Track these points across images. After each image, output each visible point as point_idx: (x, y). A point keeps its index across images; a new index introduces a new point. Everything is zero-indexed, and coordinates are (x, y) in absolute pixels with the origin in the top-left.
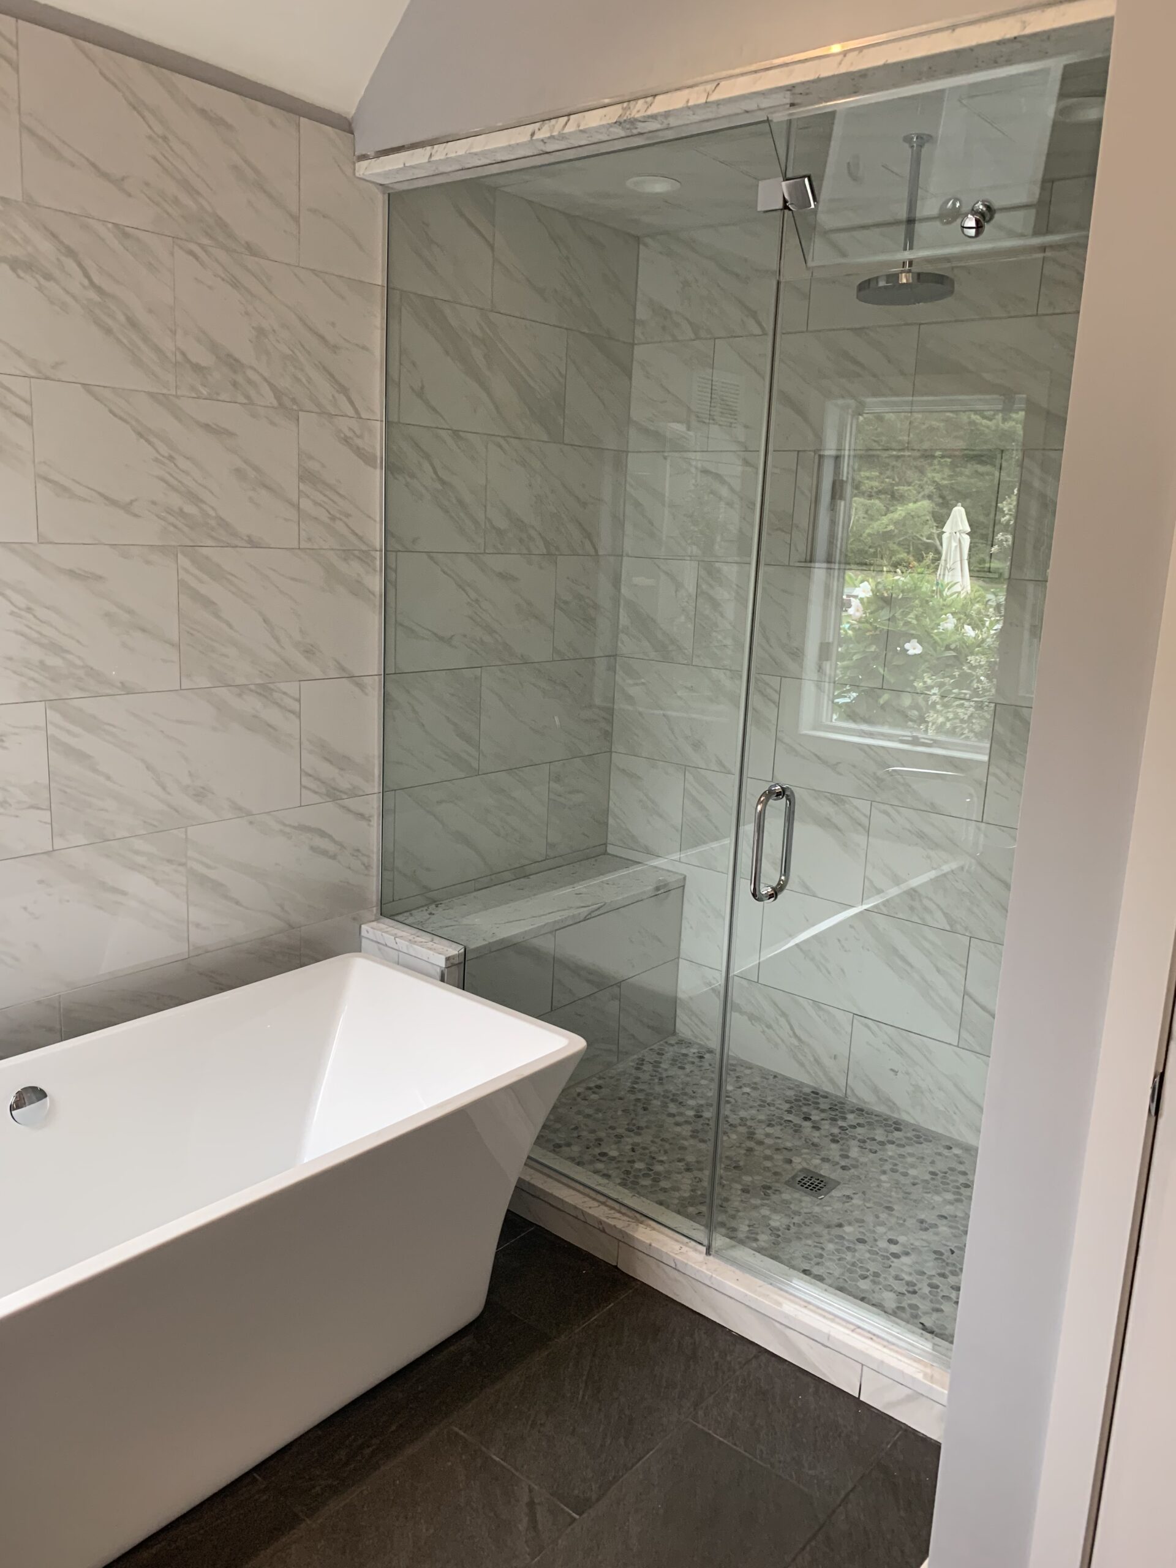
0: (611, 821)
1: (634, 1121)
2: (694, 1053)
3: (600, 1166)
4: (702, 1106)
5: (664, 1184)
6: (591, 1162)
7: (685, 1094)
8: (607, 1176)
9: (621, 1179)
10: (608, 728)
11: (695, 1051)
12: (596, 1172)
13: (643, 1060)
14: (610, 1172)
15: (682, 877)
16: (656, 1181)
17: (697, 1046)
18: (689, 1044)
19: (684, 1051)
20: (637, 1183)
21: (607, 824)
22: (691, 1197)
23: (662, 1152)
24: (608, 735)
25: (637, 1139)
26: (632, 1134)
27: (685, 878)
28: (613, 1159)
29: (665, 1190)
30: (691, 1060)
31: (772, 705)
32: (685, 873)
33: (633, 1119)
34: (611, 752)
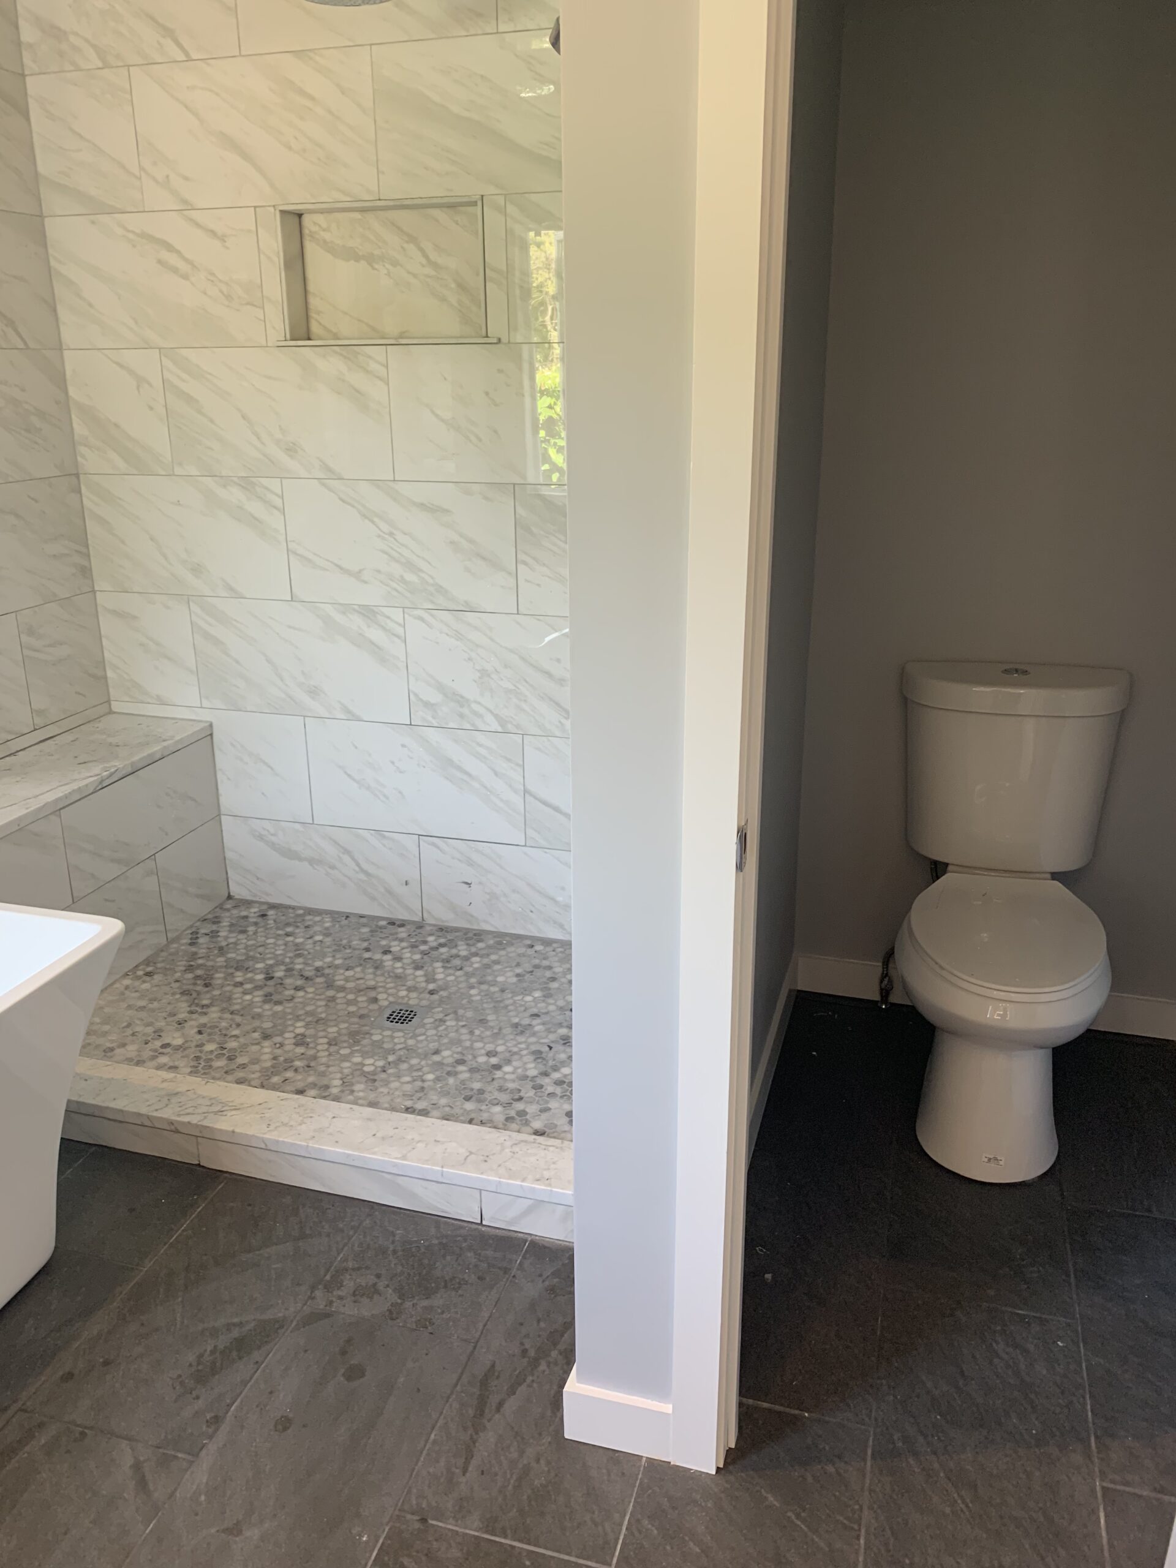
0: (110, 674)
1: (196, 1001)
2: (255, 913)
3: (163, 1060)
4: (271, 966)
5: (241, 1060)
6: (154, 1058)
7: (253, 958)
8: (173, 1068)
9: (191, 1067)
10: (86, 563)
11: (256, 910)
12: (159, 1067)
13: (197, 933)
14: (176, 1063)
15: (207, 724)
16: (230, 1059)
17: (257, 905)
18: (248, 903)
19: (244, 913)
20: (211, 1067)
21: (105, 678)
22: (273, 1066)
23: (234, 1026)
24: (86, 572)
25: (204, 1020)
26: (194, 1016)
27: (211, 725)
28: (178, 1048)
29: (243, 1066)
30: (252, 920)
31: (275, 512)
32: (208, 719)
33: (195, 999)
34: (94, 592)
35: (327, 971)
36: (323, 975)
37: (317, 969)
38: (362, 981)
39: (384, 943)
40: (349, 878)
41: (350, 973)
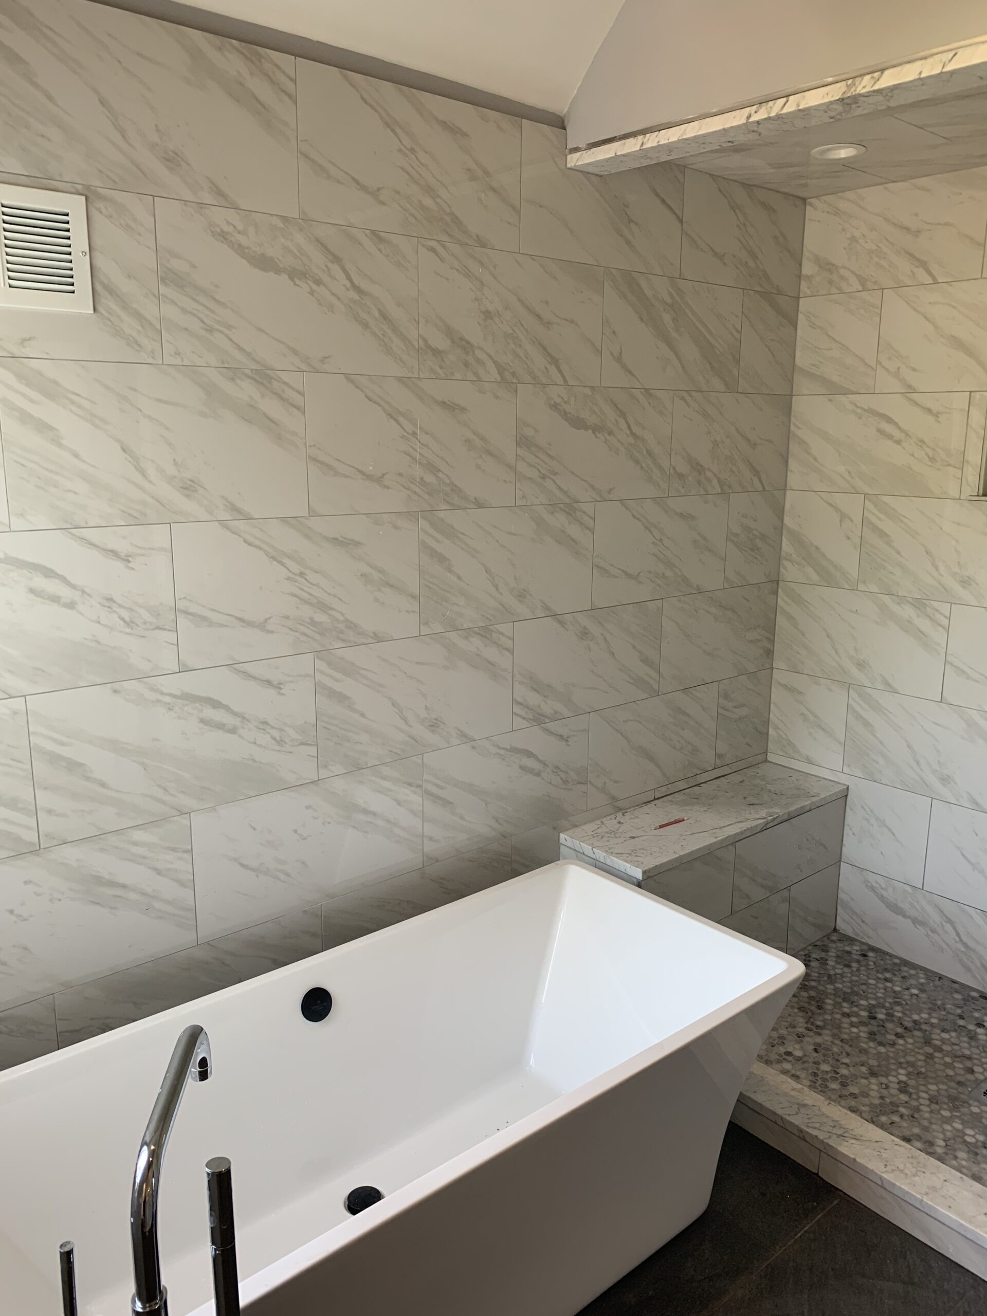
0: (772, 732)
1: (811, 1020)
2: (857, 951)
3: (787, 1066)
4: (874, 1006)
5: (853, 1089)
6: (779, 1062)
7: (857, 994)
8: (796, 1077)
9: (810, 1081)
10: (772, 648)
11: (858, 948)
12: (785, 1072)
13: (809, 957)
14: (798, 1073)
15: (845, 787)
16: (844, 1085)
17: (858, 944)
18: (851, 940)
19: (847, 948)
20: (827, 1087)
21: (768, 734)
22: (881, 1105)
23: (844, 1053)
24: (769, 653)
25: (819, 1040)
26: (811, 1033)
27: (848, 788)
28: (799, 1059)
29: (854, 1096)
30: (855, 957)
31: (940, 629)
32: (847, 784)
33: (810, 1017)
34: (772, 668)
35: (924, 1027)
36: (920, 1030)
37: (915, 1022)
38: (956, 1047)
39: (976, 1015)
40: (948, 945)
41: (945, 1036)
